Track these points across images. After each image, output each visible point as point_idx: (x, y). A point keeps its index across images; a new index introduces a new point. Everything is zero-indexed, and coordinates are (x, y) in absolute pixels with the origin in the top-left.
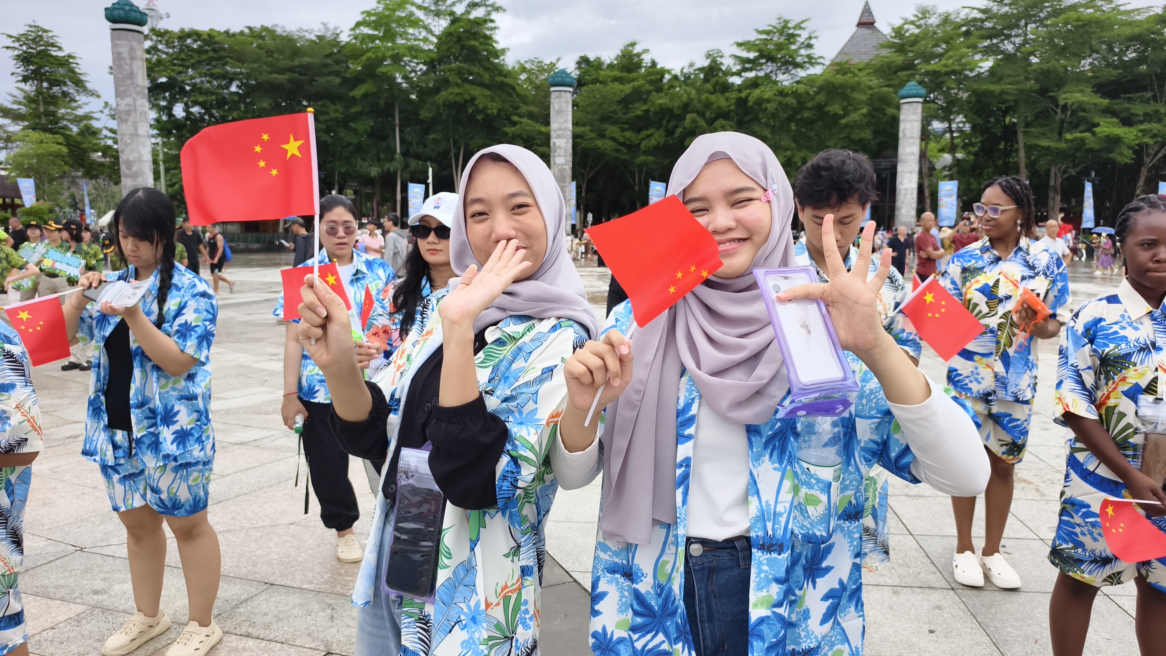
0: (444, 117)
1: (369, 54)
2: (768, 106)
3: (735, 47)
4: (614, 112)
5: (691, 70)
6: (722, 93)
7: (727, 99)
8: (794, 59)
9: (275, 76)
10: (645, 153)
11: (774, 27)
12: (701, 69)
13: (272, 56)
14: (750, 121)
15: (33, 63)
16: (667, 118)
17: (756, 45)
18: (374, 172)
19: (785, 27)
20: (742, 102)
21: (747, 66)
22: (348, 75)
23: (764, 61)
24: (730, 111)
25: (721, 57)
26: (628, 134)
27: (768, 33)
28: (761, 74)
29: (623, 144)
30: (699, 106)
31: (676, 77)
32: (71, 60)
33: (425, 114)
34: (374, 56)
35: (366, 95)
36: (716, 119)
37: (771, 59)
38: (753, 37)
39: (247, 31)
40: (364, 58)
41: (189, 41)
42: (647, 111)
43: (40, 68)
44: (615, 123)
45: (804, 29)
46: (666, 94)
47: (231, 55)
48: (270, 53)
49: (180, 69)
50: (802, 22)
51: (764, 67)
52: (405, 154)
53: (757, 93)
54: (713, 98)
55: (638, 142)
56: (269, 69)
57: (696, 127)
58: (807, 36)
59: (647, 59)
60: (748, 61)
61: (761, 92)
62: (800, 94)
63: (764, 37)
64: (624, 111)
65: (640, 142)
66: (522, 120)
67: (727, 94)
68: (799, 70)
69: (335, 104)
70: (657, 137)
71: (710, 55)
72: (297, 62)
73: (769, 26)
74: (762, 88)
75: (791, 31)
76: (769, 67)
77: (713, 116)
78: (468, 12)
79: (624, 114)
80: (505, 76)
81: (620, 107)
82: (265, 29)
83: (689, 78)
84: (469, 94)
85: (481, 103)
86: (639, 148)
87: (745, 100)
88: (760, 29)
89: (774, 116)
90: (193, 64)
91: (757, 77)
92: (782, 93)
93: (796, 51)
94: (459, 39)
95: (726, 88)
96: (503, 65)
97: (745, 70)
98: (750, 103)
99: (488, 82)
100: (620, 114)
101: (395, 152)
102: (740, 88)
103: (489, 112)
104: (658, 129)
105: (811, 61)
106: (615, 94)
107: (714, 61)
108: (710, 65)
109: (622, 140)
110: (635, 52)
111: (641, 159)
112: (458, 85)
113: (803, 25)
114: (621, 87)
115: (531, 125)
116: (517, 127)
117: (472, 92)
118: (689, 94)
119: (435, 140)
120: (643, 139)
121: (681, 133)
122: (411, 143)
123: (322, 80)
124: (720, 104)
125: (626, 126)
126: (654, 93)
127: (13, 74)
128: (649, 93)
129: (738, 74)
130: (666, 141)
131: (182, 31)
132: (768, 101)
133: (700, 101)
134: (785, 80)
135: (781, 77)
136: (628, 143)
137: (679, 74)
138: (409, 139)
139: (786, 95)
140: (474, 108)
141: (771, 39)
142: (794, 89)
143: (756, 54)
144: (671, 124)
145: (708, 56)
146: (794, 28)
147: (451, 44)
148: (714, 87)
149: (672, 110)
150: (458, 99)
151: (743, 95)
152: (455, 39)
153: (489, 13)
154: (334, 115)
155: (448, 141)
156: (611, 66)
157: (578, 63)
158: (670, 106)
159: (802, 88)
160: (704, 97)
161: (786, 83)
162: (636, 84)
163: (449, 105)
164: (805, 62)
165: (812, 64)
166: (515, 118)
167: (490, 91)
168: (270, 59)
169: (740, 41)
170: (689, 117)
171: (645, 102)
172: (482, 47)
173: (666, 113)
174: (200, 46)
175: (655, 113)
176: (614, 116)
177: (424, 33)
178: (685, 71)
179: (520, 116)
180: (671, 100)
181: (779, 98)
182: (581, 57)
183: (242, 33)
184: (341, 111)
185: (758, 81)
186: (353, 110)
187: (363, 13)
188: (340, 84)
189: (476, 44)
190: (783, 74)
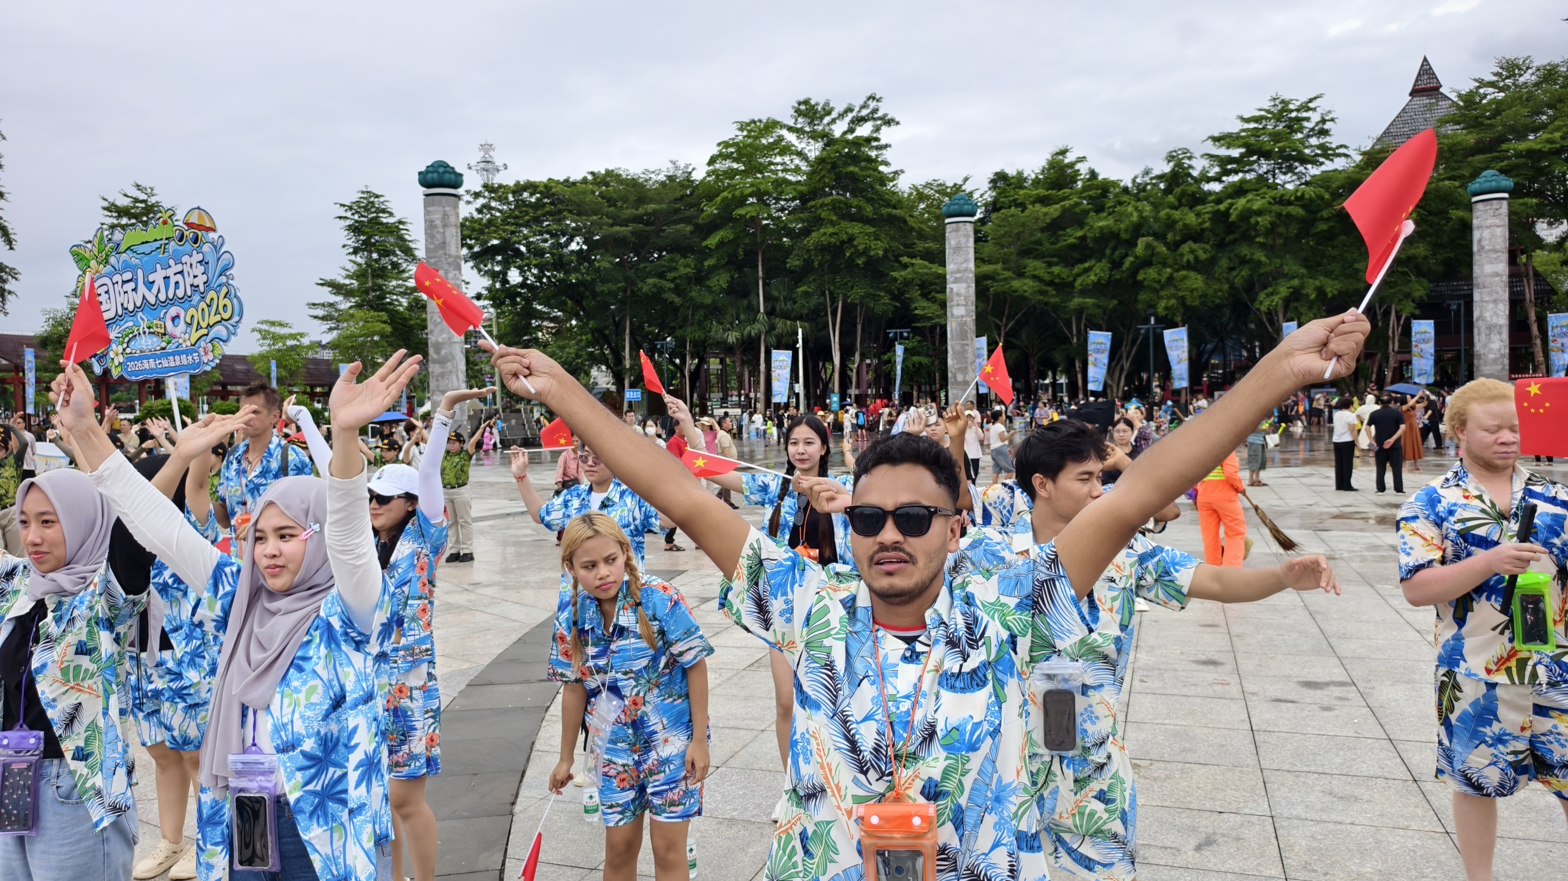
0: (816, 264)
1: (725, 194)
2: (1259, 219)
3: (1210, 142)
4: (1039, 243)
5: (1147, 179)
6: (1191, 207)
7: (1198, 215)
8: (1300, 152)
9: (617, 228)
10: (1084, 292)
11: (1268, 111)
12: (1161, 177)
13: (615, 206)
14: (1234, 242)
15: (363, 234)
16: (1112, 244)
17: (1242, 137)
18: (732, 337)
19: (1283, 110)
20: (1220, 217)
21: (1229, 167)
22: (700, 221)
23: (1255, 158)
24: (1203, 230)
25: (1190, 158)
26: (1056, 270)
27: (1257, 120)
28: (1249, 176)
29: (1051, 283)
30: (1156, 226)
31: (1126, 190)
32: (401, 227)
33: (793, 262)
34: (730, 196)
35: (721, 244)
36: (1183, 242)
37: (1265, 154)
38: (1235, 127)
39: (590, 177)
40: (719, 199)
41: (526, 195)
42: (1083, 238)
43: (370, 237)
44: (1040, 256)
45: (1314, 109)
46: (1110, 214)
47: (570, 208)
48: (611, 201)
49: (513, 228)
50: (1311, 101)
51: (1255, 166)
52: (770, 313)
53: (1241, 202)
54: (1177, 214)
55: (1071, 279)
56: (611, 221)
57: (1153, 255)
58: (1319, 119)
59: (1083, 169)
60: (1231, 160)
61: (1248, 201)
62: (1311, 199)
63: (1252, 125)
64: (1053, 240)
65: (1075, 280)
66: (913, 261)
67: (1199, 208)
68: (1309, 166)
69: (685, 257)
70: (1098, 271)
71: (1173, 157)
72: (641, 211)
73: (1260, 110)
74: (1250, 196)
75: (1294, 115)
76: (1264, 166)
77: (1178, 238)
78: (851, 130)
79: (1052, 243)
80: (895, 207)
81: (1045, 235)
82: (609, 173)
83: (1144, 190)
84: (846, 233)
85: (861, 243)
86: (1074, 287)
87: (1226, 214)
88: (1246, 116)
89: (1271, 231)
90: (528, 221)
91: (1243, 181)
92: (1283, 200)
93: (1301, 141)
94: (834, 166)
95: (1197, 199)
96: (894, 193)
97: (1228, 173)
98: (1233, 218)
99: (870, 215)
100: (1047, 245)
101: (759, 311)
102: (1219, 198)
103: (872, 253)
104: (1100, 261)
105: (1327, 152)
106: (1037, 219)
107: (1179, 164)
108: (1173, 171)
109: (1048, 278)
110: (1067, 161)
111: (1077, 301)
112: (833, 224)
113: (1311, 105)
114: (1045, 210)
115: (925, 267)
116: (909, 270)
117: (850, 231)
118: (1140, 212)
119: (806, 294)
120: (1079, 275)
121: (1132, 263)
122: (777, 299)
123: (670, 230)
124: (1187, 222)
125: (1055, 259)
126: (1091, 214)
127: (344, 246)
128: (1086, 213)
129: (1217, 179)
130: (1111, 276)
131: (518, 184)
132: (1259, 213)
133: (1157, 219)
134: (1288, 182)
135: (1281, 179)
136: (1057, 281)
137: (1130, 185)
138: (775, 293)
139: (1290, 203)
140: (853, 250)
141: (1264, 128)
142: (1299, 194)
143: (1243, 150)
144: (1117, 253)
145: (1170, 158)
146: (1298, 110)
147: (823, 173)
148: (1179, 200)
149: (1119, 234)
150: (832, 240)
151: (1222, 207)
152: (829, 166)
153: (877, 129)
154: (683, 271)
155: (824, 294)
156: (1036, 182)
157: (993, 181)
158: (1115, 228)
159: (1310, 192)
160: (1163, 214)
161: (1290, 187)
162: (1067, 203)
163: (823, 249)
164: (1317, 155)
165: (1328, 157)
166: (905, 259)
167: (874, 227)
168: (612, 209)
169: (1216, 134)
170: (1142, 242)
171: (1081, 224)
172: (864, 173)
173: (1108, 237)
174: (538, 199)
175: (1096, 240)
176: (1038, 247)
177: (797, 161)
178: (1138, 180)
179: (912, 256)
180: (1116, 221)
181: (1276, 208)
182: (996, 174)
183: (585, 181)
184: (692, 265)
185: (1246, 187)
186: (706, 263)
187: (719, 144)
188: (691, 233)
189: (857, 169)
190: (1285, 174)
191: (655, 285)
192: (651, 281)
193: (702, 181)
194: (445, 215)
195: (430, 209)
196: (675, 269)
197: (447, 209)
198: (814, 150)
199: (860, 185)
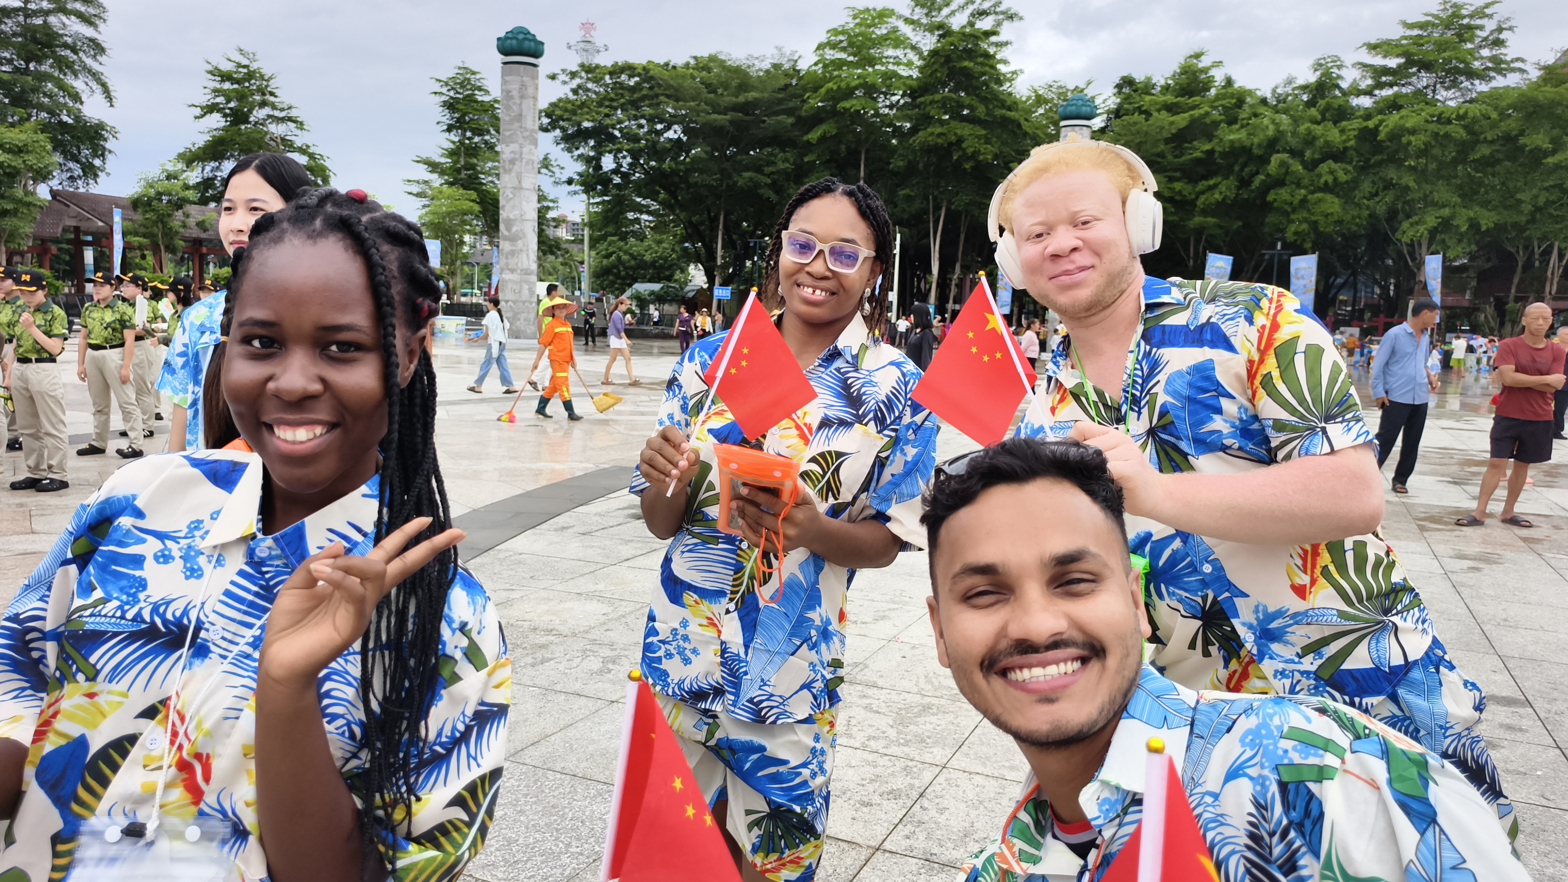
0: (921, 165)
1: (830, 85)
2: (1412, 138)
3: (1364, 50)
5: (1289, 90)
6: (1335, 123)
7: (1342, 131)
8: (1467, 64)
9: (715, 116)
10: (1204, 212)
11: (1436, 17)
12: (1304, 88)
13: (714, 92)
14: (1380, 164)
15: (458, 111)
16: (1241, 160)
17: (1402, 46)
19: (1456, 15)
20: (1368, 136)
21: (1384, 79)
22: (803, 114)
23: (1414, 69)
24: (1346, 149)
25: (1339, 67)
26: (1178, 186)
27: (1422, 26)
28: (1405, 90)
30: (1293, 142)
31: (1264, 101)
32: (495, 106)
33: (897, 163)
34: (836, 88)
35: (823, 139)
36: (1322, 161)
37: (1426, 66)
39: (692, 62)
40: (823, 91)
41: (623, 77)
42: (1211, 152)
43: (464, 115)
44: (1161, 170)
45: (1490, 16)
46: (1242, 127)
48: (710, 87)
49: (607, 111)
50: (1487, 6)
51: (1414, 79)
53: (1393, 119)
54: (1318, 130)
55: (1193, 196)
56: (709, 108)
57: (1287, 173)
58: (1495, 27)
59: (1218, 76)
60: (1386, 71)
61: (1402, 118)
62: (1474, 119)
63: (1416, 32)
64: (1177, 152)
65: (1197, 198)
67: (1344, 123)
68: (1477, 82)
69: (785, 152)
70: (1224, 189)
71: (1321, 65)
72: (741, 99)
73: (1426, 14)
74: (1403, 112)
75: (1466, 21)
76: (1424, 79)
77: (1317, 156)
78: (970, 24)
79: (1176, 157)
80: (1009, 109)
81: (1169, 146)
82: (712, 58)
83: (1284, 101)
84: (955, 134)
85: (969, 146)
86: (1196, 206)
87: (1375, 131)
88: (1409, 21)
89: (1424, 152)
90: (623, 105)
91: (1396, 96)
92: (1441, 119)
93: (1470, 52)
94: (948, 59)
95: (1341, 114)
96: (1010, 94)
97: (1380, 86)
98: (1382, 136)
99: (983, 117)
100: (1170, 157)
102: (1368, 114)
103: (981, 157)
104: (1226, 178)
105: (1500, 66)
106: (1162, 128)
107: (1327, 74)
108: (1319, 81)
109: (1168, 194)
110: (1201, 65)
111: (1198, 220)
112: (942, 123)
113: (1488, 11)
114: (1171, 119)
117: (959, 132)
118: (1277, 125)
119: (908, 198)
121: (1262, 182)
123: (771, 121)
124: (1329, 139)
125: (1178, 174)
126: (1222, 125)
128: (1216, 124)
129: (1369, 93)
130: (1237, 195)
131: (616, 65)
132: (1413, 132)
133: (1294, 133)
134: (1449, 99)
135: (1442, 94)
136: (1177, 198)
137: (1269, 95)
139: (1449, 122)
140: (960, 153)
141: (1429, 36)
142: (1461, 112)
143: (1402, 60)
144: (1247, 170)
145: (1318, 66)
146: (1471, 16)
147: (936, 66)
148: (1323, 114)
149: (1251, 149)
150: (940, 141)
151: (1371, 124)
152: (942, 60)
153: (998, 24)
154: (781, 166)
155: (927, 199)
156: (1166, 88)
157: (1118, 86)
158: (1247, 143)
159: (1475, 110)
160: (1302, 129)
161: (1452, 104)
162: (1196, 113)
163: (929, 150)
164: (1488, 69)
165: (1500, 72)
167: (985, 129)
168: (712, 95)
169: (1373, 41)
170: (1276, 159)
171: (1210, 137)
172: (980, 70)
173: (1239, 152)
174: (636, 82)
175: (1224, 155)
176: (1159, 160)
177: (910, 54)
178: (1279, 91)
180: (1249, 134)
181: (1433, 127)
182: (1123, 78)
183: (686, 65)
184: (792, 160)
185: (1401, 102)
186: (806, 159)
187: (828, 32)
188: (792, 125)
189: (971, 65)
190: (1447, 89)
191: (751, 179)
192: (746, 175)
193: (808, 72)
194: (523, 85)
195: (507, 78)
196: (774, 163)
197: (525, 79)
198: (928, 42)
199: (975, 83)
